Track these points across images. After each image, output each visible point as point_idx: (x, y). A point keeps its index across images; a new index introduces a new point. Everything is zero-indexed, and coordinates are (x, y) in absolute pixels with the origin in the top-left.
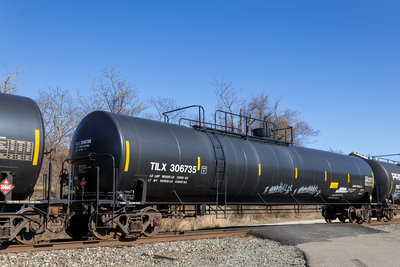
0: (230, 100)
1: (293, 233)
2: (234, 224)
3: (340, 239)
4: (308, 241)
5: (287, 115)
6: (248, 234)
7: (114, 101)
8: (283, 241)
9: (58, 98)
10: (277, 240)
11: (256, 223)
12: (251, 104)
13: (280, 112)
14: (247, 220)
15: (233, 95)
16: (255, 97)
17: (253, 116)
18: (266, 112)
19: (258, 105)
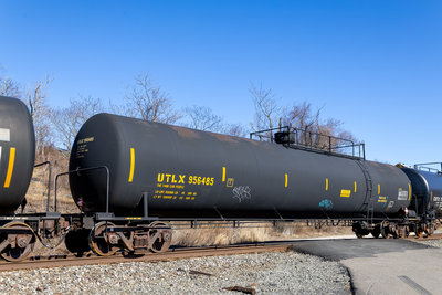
0: (269, 109)
1: (335, 248)
2: (273, 239)
3: (386, 254)
4: (352, 257)
5: (331, 124)
6: (289, 249)
7: (148, 110)
8: (325, 257)
9: (90, 107)
10: (320, 256)
11: (297, 237)
12: (292, 112)
13: (323, 121)
14: (288, 234)
15: (272, 102)
16: (297, 105)
17: (294, 125)
18: (308, 121)
19: (300, 113)
